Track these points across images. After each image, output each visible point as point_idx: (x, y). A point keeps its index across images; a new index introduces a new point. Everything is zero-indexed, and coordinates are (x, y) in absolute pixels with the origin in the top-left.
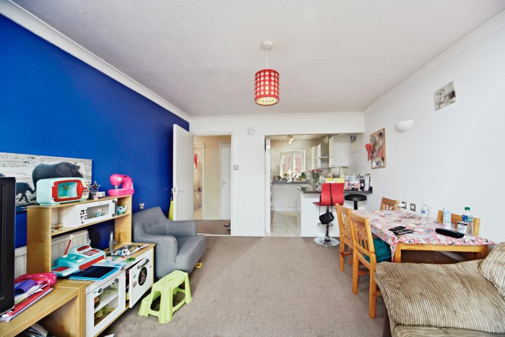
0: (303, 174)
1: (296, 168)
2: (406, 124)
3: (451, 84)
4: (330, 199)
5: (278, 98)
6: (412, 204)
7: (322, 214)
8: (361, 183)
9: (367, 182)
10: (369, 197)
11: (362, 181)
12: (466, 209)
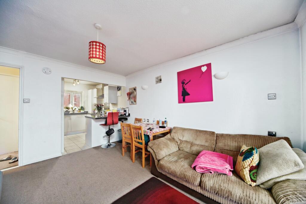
0: (82, 107)
1: (75, 103)
2: (145, 87)
3: (160, 76)
4: (112, 121)
5: (105, 61)
6: (147, 120)
7: (107, 130)
8: (124, 112)
9: (127, 111)
10: (129, 118)
11: (125, 111)
12: (166, 118)
